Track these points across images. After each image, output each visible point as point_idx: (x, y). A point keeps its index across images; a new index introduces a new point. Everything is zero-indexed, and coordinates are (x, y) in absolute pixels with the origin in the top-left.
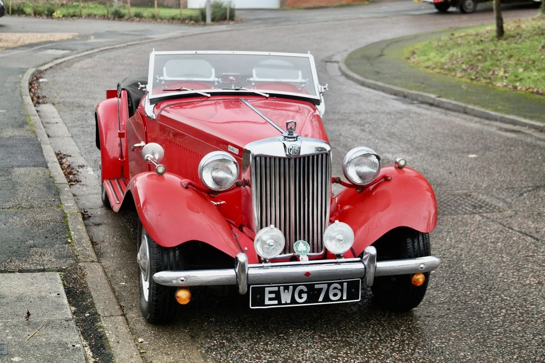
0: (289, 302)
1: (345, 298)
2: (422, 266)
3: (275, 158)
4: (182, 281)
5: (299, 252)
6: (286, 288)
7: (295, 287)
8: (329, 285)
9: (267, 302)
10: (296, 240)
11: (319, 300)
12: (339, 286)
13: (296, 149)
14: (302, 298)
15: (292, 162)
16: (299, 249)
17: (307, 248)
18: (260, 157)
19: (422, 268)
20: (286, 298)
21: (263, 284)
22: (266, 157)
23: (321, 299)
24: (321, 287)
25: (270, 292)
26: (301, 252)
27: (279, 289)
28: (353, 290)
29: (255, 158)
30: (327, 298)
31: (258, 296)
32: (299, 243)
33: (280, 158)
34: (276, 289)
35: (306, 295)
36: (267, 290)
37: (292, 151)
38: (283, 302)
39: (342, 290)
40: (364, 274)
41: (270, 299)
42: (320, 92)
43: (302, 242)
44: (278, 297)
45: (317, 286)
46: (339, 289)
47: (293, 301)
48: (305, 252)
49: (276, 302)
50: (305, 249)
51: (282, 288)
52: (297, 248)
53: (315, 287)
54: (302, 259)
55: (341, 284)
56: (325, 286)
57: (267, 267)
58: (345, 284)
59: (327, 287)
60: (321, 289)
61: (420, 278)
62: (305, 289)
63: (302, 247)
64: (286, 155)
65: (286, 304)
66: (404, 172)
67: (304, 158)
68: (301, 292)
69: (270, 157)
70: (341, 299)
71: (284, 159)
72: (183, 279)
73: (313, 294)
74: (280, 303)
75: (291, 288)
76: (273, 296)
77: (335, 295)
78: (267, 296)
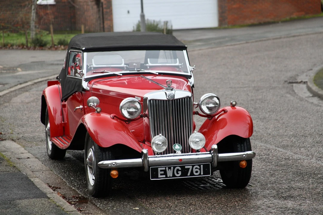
0: (171, 176)
1: (202, 174)
2: (244, 156)
3: (161, 100)
4: (114, 165)
5: (176, 149)
6: (170, 168)
7: (174, 167)
8: (193, 166)
9: (160, 176)
10: (174, 143)
11: (188, 175)
12: (198, 167)
13: (172, 95)
14: (179, 174)
15: (171, 102)
16: (176, 148)
17: (180, 147)
18: (153, 100)
19: (244, 157)
20: (170, 173)
21: (157, 166)
22: (156, 100)
23: (189, 174)
24: (189, 168)
25: (161, 171)
26: (177, 149)
27: (166, 168)
28: (206, 169)
29: (150, 101)
30: (192, 174)
31: (155, 173)
32: (176, 145)
33: (164, 101)
34: (164, 169)
35: (180, 172)
36: (159, 169)
37: (170, 96)
38: (168, 176)
39: (200, 169)
40: (212, 160)
41: (161, 174)
42: (191, 70)
43: (178, 145)
44: (165, 173)
45: (186, 167)
46: (199, 169)
47: (174, 175)
48: (179, 149)
49: (164, 176)
50: (179, 148)
51: (167, 168)
52: (175, 148)
53: (186, 168)
54: (178, 153)
55: (200, 166)
56: (191, 167)
57: (159, 157)
58: (202, 166)
59: (192, 167)
60: (189, 169)
61: (244, 163)
62: (180, 169)
63: (177, 147)
64: (167, 99)
65: (170, 177)
66: (236, 108)
67: (177, 99)
68: (178, 170)
69: (158, 100)
70: (200, 174)
71: (166, 101)
72: (114, 164)
73: (185, 171)
74: (167, 177)
75: (172, 168)
76: (163, 172)
77: (197, 172)
78: (160, 173)
